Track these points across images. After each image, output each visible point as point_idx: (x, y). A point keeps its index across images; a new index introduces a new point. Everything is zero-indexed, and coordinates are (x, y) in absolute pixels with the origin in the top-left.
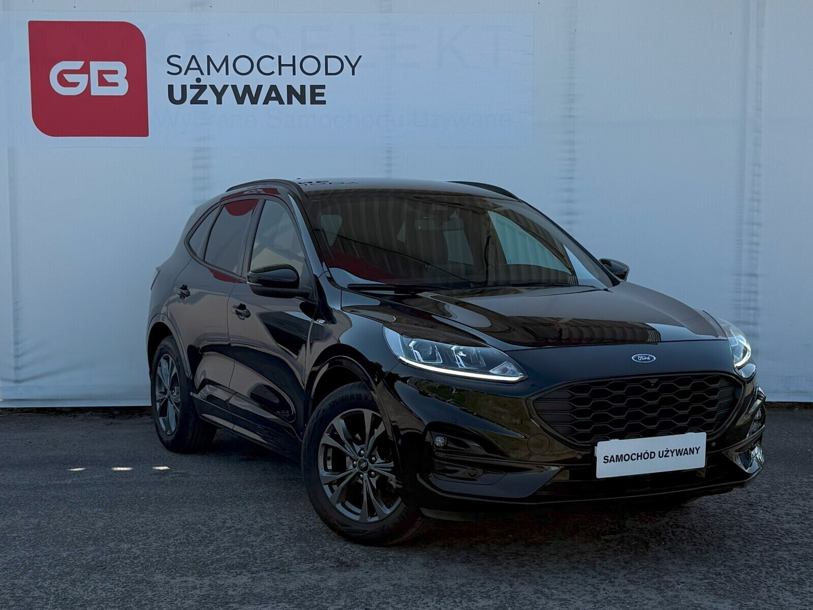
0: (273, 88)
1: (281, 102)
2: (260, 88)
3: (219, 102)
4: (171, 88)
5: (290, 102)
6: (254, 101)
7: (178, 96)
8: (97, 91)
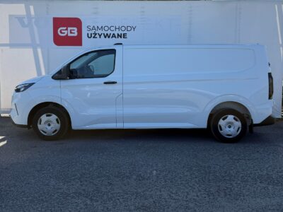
0: (114, 34)
2: (110, 34)
3: (100, 38)
5: (118, 38)
6: (109, 37)
7: (90, 36)
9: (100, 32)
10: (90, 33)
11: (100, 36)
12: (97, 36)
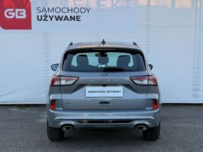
0: (66, 16)
1: (68, 20)
2: (62, 16)
3: (51, 20)
4: (38, 16)
5: (71, 20)
6: (61, 20)
7: (40, 19)
8: (18, 17)
9: (51, 14)
10: (40, 15)
11: (51, 18)
12: (48, 18)
